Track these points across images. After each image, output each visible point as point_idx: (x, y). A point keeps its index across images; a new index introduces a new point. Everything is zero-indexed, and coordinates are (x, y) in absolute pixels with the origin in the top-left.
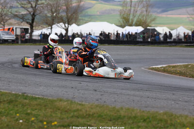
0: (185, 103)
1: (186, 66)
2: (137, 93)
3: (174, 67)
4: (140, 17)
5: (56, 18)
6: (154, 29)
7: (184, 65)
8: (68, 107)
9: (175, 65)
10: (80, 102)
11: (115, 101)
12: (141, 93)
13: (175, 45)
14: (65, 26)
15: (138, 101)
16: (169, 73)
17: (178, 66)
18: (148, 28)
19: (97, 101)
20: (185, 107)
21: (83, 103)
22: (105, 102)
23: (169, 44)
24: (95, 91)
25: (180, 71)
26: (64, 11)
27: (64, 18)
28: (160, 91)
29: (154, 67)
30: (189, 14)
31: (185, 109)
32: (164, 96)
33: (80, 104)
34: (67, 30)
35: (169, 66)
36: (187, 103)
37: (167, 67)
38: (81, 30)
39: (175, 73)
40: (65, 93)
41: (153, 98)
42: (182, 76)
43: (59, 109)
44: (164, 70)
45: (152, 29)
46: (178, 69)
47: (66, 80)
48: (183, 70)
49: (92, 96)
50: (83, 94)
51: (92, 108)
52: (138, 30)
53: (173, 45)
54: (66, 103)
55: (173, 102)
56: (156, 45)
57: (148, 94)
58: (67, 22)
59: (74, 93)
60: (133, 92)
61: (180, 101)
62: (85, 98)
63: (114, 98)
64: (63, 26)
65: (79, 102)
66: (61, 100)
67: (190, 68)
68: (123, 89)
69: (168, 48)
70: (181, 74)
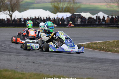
0: (103, 71)
1: (105, 43)
2: (66, 64)
3: (95, 44)
4: (68, 6)
5: (2, 7)
6: (80, 15)
7: (103, 42)
8: (12, 76)
9: (96, 42)
10: (22, 71)
11: (49, 71)
12: (69, 64)
13: (96, 27)
14: (10, 13)
15: (67, 70)
16: (91, 49)
17: (98, 43)
18: (75, 13)
19: (35, 71)
20: (104, 75)
21: (24, 73)
22: (41, 71)
23: (92, 26)
24: (34, 63)
25: (100, 47)
26: (8, 1)
27: (9, 7)
28: (85, 62)
29: (79, 44)
30: (107, 3)
31: (104, 76)
32: (87, 66)
33: (22, 74)
34: (11, 16)
35: (92, 43)
36: (105, 71)
37: (90, 44)
38: (22, 16)
39: (97, 48)
40: (10, 65)
41: (79, 68)
42: (102, 50)
43: (5, 78)
44: (88, 46)
45: (78, 14)
46: (99, 46)
47: (10, 55)
48: (102, 46)
49: (31, 67)
50: (24, 65)
51: (31, 76)
52: (67, 15)
53: (95, 27)
54: (10, 73)
55: (94, 71)
56: (81, 27)
57: (74, 64)
58: (11, 10)
59: (16, 65)
60: (63, 64)
61: (100, 70)
62: (26, 69)
63: (48, 68)
64: (8, 13)
65: (20, 72)
66: (6, 71)
67: (108, 44)
68: (55, 61)
69: (91, 29)
70: (101, 49)
